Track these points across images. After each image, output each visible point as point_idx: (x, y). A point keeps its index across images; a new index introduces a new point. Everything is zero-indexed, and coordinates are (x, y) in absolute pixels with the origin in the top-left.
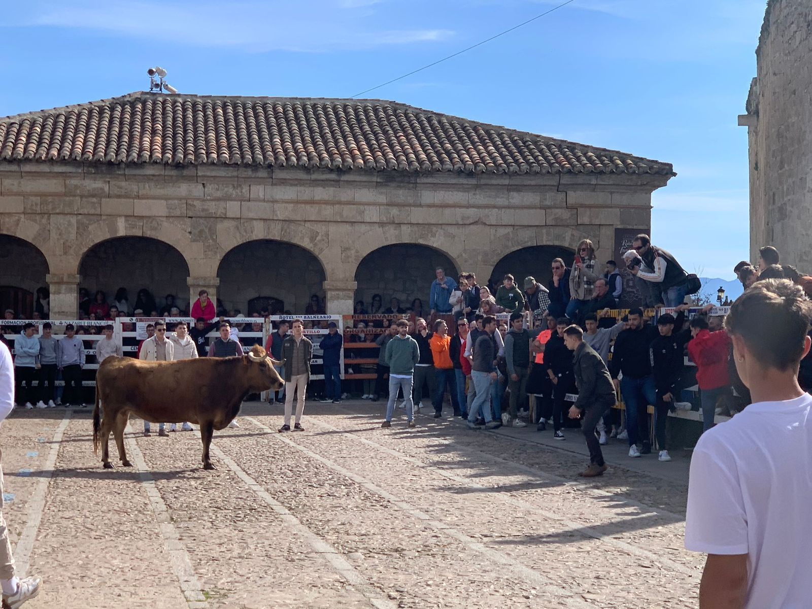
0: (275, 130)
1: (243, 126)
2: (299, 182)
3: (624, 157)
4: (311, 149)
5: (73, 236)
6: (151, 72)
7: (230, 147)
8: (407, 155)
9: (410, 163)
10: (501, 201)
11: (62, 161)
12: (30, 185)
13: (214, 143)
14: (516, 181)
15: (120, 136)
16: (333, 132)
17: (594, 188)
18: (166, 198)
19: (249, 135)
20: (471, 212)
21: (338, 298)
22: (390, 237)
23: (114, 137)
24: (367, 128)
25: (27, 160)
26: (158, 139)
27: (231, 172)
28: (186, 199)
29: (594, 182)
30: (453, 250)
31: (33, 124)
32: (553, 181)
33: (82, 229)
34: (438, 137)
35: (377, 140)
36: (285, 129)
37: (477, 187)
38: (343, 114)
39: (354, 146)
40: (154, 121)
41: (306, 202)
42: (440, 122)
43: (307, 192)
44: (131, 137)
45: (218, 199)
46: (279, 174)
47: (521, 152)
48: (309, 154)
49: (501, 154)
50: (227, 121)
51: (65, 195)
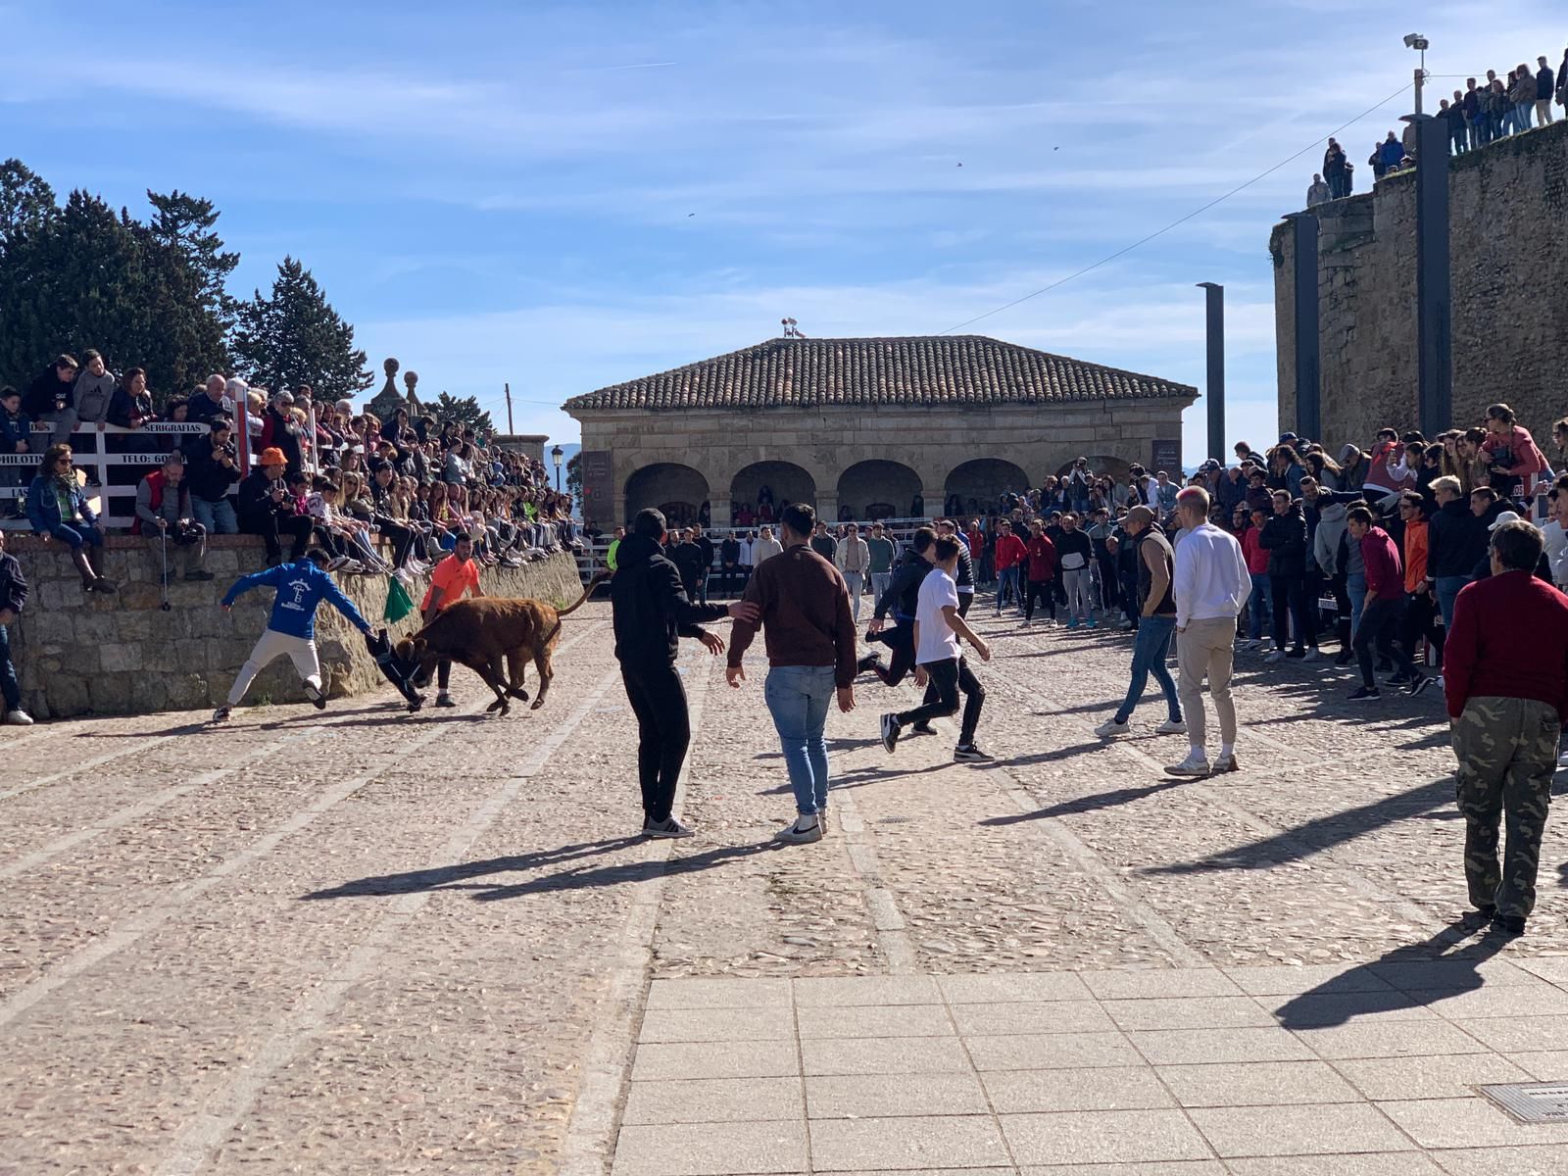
0: (883, 372)
1: (858, 367)
2: (898, 415)
3: (1159, 382)
4: (909, 387)
5: (726, 463)
6: (784, 322)
7: (845, 389)
8: (984, 389)
9: (985, 395)
10: (1058, 423)
11: (716, 405)
12: (693, 425)
13: (832, 385)
14: (1070, 406)
15: (760, 383)
16: (929, 370)
17: (1134, 409)
18: (796, 431)
19: (861, 376)
20: (1035, 432)
21: (931, 503)
22: (972, 454)
23: (756, 384)
24: (958, 364)
25: (690, 407)
26: (790, 383)
27: (845, 409)
28: (811, 430)
29: (1133, 404)
30: (1022, 463)
31: (693, 375)
32: (1101, 404)
33: (733, 457)
34: (1014, 370)
35: (964, 376)
36: (891, 369)
37: (1038, 412)
38: (940, 352)
39: (943, 382)
40: (787, 365)
41: (905, 430)
42: (1019, 354)
43: (904, 422)
44: (769, 383)
45: (837, 430)
46: (883, 409)
47: (1077, 382)
48: (906, 391)
49: (1060, 384)
50: (845, 363)
51: (720, 431)
